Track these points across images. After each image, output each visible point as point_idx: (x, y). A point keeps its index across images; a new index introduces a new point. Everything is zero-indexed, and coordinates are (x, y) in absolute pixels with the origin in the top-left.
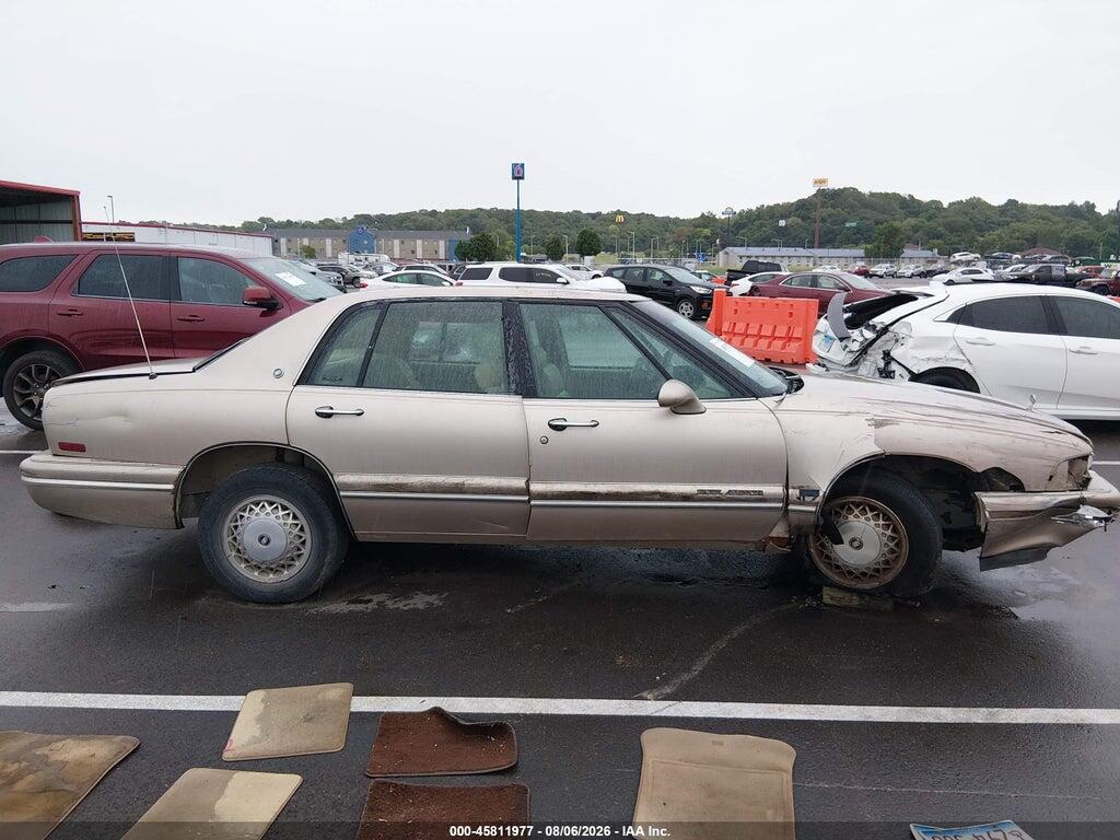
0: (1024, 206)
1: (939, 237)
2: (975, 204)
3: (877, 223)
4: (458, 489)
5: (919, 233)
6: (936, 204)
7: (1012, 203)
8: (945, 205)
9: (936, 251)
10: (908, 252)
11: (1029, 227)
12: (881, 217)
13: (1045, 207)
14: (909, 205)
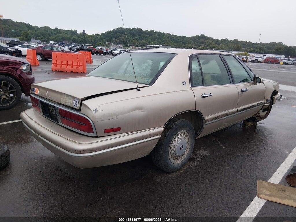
0: (60, 30)
1: (39, 36)
2: (47, 28)
3: (20, 31)
4: (227, 114)
5: (33, 35)
6: (36, 27)
7: (57, 28)
8: (39, 27)
9: (40, 40)
10: (32, 40)
11: (63, 35)
12: (21, 29)
13: (65, 30)
14: (29, 26)
